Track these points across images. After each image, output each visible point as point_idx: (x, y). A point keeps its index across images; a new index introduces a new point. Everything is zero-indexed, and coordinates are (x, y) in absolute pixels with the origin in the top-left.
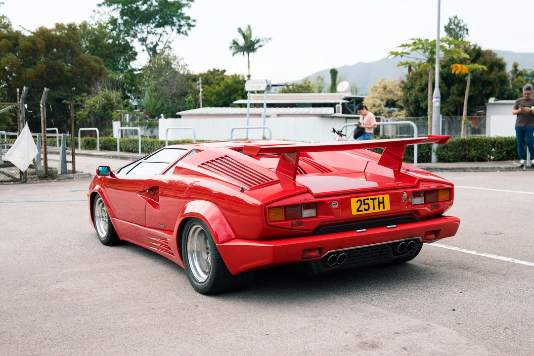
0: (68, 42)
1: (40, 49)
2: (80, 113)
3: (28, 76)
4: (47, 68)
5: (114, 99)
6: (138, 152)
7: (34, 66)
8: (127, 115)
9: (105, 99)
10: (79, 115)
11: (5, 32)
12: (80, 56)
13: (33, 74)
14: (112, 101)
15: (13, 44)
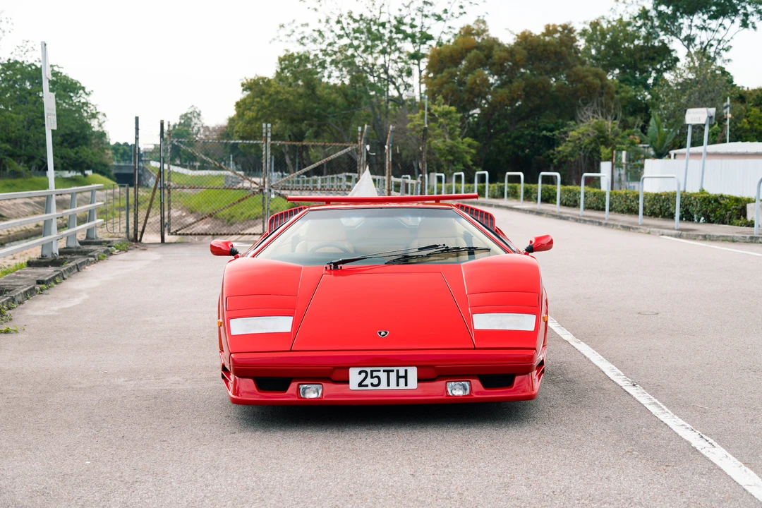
0: (558, 49)
1: (519, 61)
2: (560, 148)
3: (499, 99)
4: (526, 87)
5: (610, 130)
6: (603, 210)
7: (509, 85)
8: (624, 153)
9: (597, 129)
10: (559, 152)
11: (480, 41)
12: (575, 69)
13: (505, 95)
14: (607, 133)
15: (485, 56)
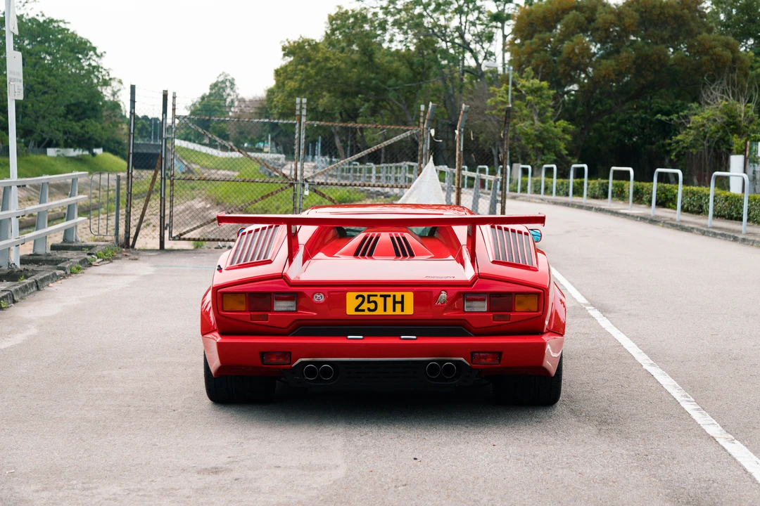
0: (679, 12)
1: (629, 26)
2: (679, 137)
3: (604, 73)
4: (637, 58)
5: (743, 115)
7: (616, 56)
9: (726, 113)
10: (677, 142)
12: (699, 37)
13: (611, 68)
14: (739, 119)
15: (586, 18)
